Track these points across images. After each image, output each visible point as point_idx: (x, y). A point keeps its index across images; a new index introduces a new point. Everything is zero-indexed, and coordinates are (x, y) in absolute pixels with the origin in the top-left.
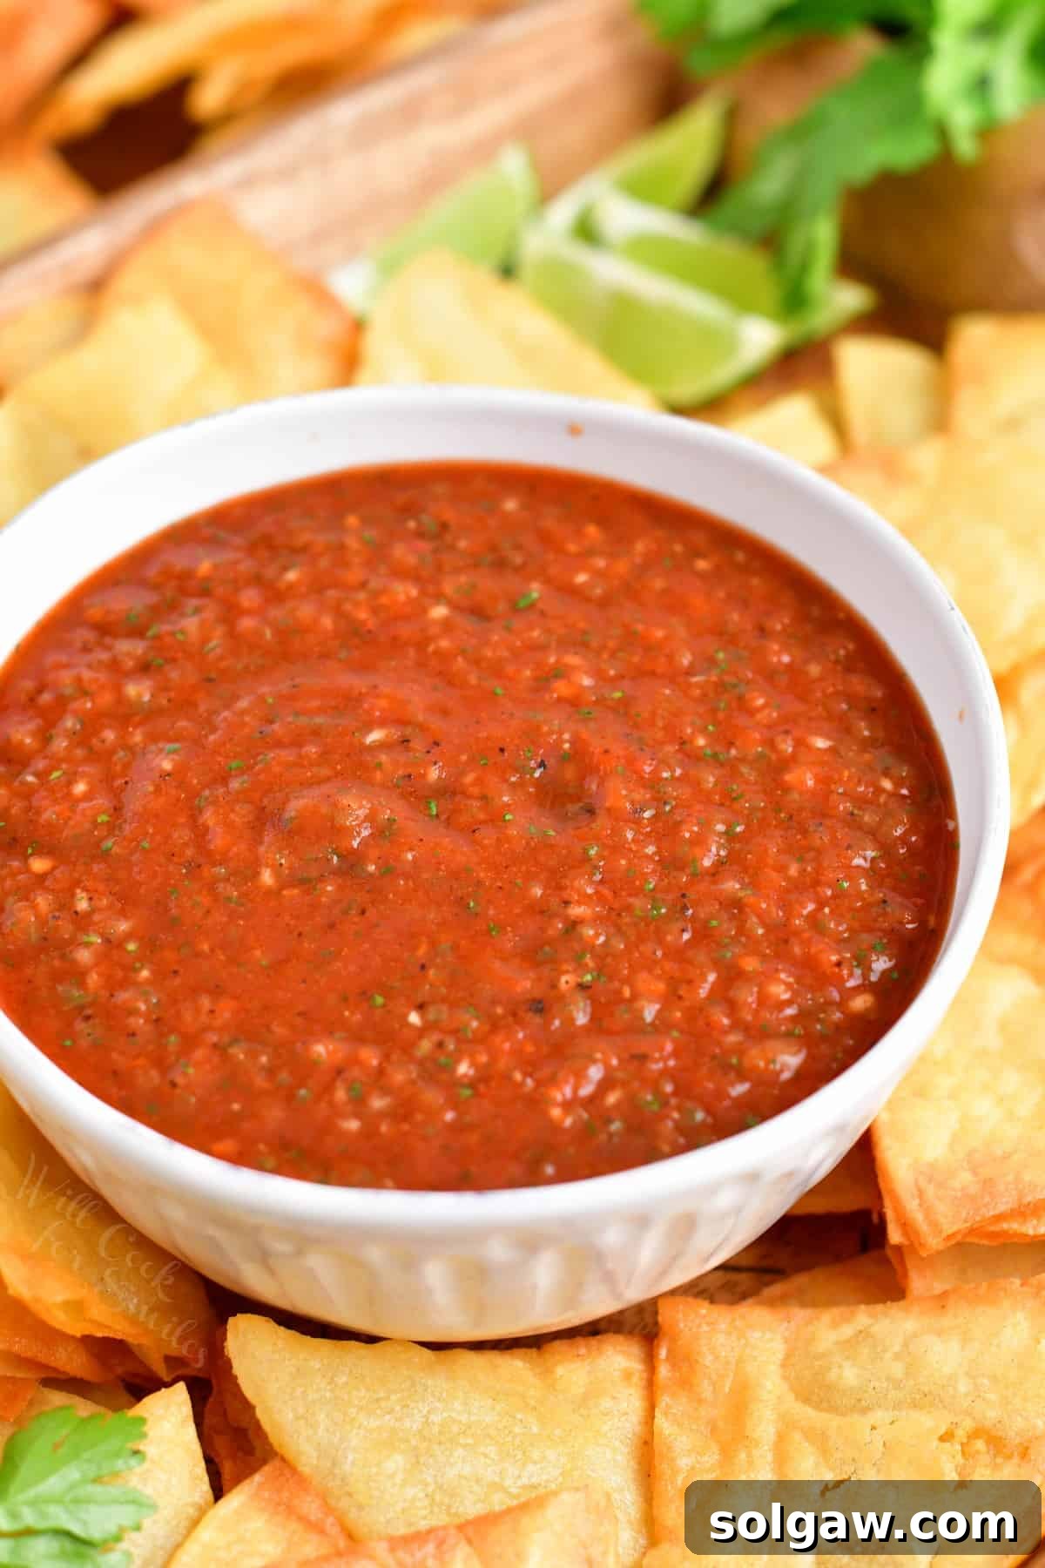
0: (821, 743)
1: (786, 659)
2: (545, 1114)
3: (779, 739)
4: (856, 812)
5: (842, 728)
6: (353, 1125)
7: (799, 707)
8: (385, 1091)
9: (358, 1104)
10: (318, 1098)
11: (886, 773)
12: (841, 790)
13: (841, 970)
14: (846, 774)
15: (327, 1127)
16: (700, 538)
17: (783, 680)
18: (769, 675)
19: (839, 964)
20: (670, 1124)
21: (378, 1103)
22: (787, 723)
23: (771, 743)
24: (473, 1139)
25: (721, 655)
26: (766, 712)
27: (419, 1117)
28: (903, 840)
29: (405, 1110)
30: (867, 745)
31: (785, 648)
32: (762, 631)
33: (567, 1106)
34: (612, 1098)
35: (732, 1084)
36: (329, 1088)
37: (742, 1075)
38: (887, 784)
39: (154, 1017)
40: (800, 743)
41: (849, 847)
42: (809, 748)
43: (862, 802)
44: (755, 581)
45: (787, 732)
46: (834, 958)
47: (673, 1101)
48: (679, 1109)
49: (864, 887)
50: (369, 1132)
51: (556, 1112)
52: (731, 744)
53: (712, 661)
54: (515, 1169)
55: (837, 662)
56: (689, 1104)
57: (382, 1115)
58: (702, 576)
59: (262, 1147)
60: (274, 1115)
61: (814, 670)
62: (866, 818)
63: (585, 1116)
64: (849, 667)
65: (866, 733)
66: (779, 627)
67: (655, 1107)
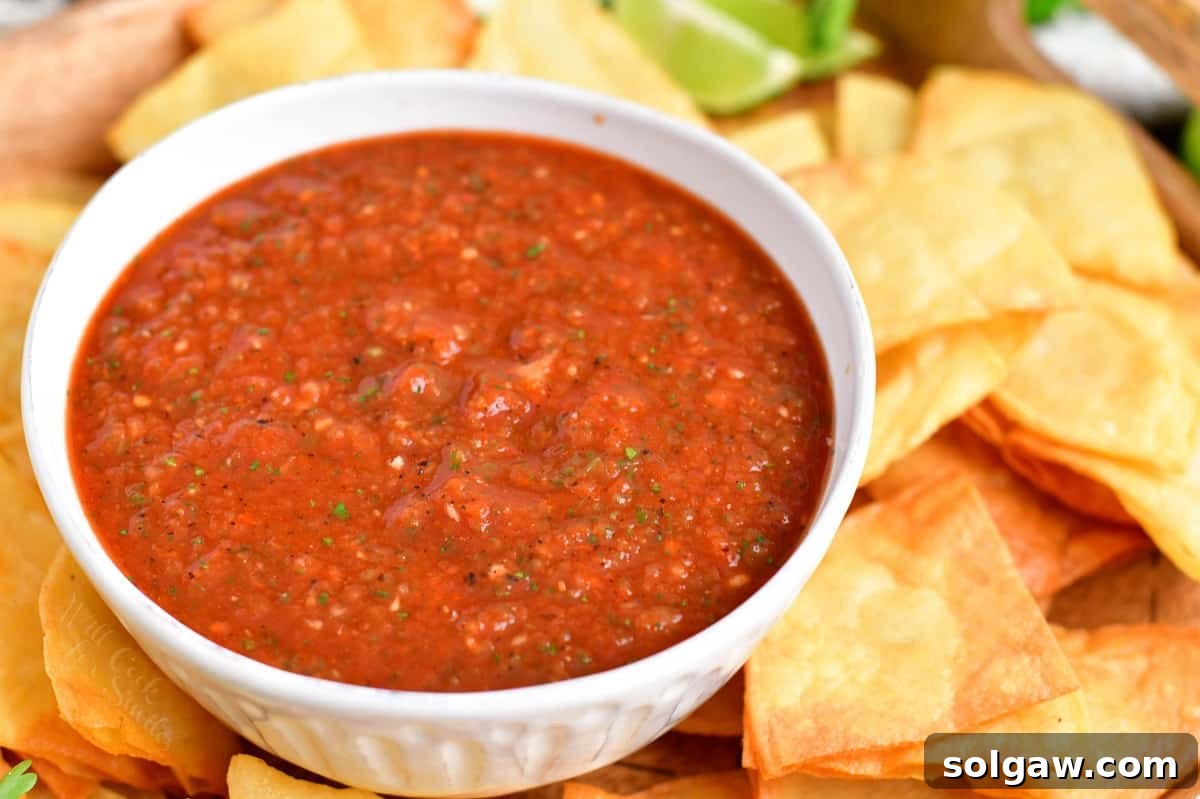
0: (738, 374)
1: (723, 309)
2: (463, 642)
3: (706, 367)
4: (756, 430)
5: (758, 365)
6: (317, 625)
7: (724, 346)
8: (342, 603)
9: (323, 610)
10: (294, 602)
11: (785, 404)
12: (745, 412)
13: (726, 555)
14: (753, 400)
15: (298, 625)
16: (678, 210)
17: (716, 326)
18: (707, 321)
19: (726, 550)
20: (562, 664)
21: (337, 612)
22: (714, 357)
23: (698, 371)
24: (405, 649)
25: (673, 302)
26: (699, 346)
27: (367, 626)
28: (789, 455)
29: (355, 621)
30: (776, 380)
31: (724, 301)
32: (710, 287)
33: (480, 637)
34: (520, 640)
35: (619, 638)
36: (303, 595)
37: (628, 631)
38: (784, 412)
39: (189, 522)
40: (721, 374)
41: (749, 458)
42: (728, 378)
43: (762, 424)
44: (713, 248)
45: (712, 364)
46: (724, 544)
47: (568, 648)
48: (571, 654)
49: (757, 489)
50: (328, 632)
51: (470, 642)
52: (668, 365)
53: (665, 306)
54: (431, 677)
55: (763, 315)
56: (580, 651)
57: (340, 620)
58: (673, 240)
59: (247, 632)
60: (262, 608)
61: (743, 319)
62: (763, 436)
63: (493, 648)
64: (770, 319)
65: (775, 370)
66: (723, 284)
67: (553, 652)
